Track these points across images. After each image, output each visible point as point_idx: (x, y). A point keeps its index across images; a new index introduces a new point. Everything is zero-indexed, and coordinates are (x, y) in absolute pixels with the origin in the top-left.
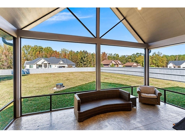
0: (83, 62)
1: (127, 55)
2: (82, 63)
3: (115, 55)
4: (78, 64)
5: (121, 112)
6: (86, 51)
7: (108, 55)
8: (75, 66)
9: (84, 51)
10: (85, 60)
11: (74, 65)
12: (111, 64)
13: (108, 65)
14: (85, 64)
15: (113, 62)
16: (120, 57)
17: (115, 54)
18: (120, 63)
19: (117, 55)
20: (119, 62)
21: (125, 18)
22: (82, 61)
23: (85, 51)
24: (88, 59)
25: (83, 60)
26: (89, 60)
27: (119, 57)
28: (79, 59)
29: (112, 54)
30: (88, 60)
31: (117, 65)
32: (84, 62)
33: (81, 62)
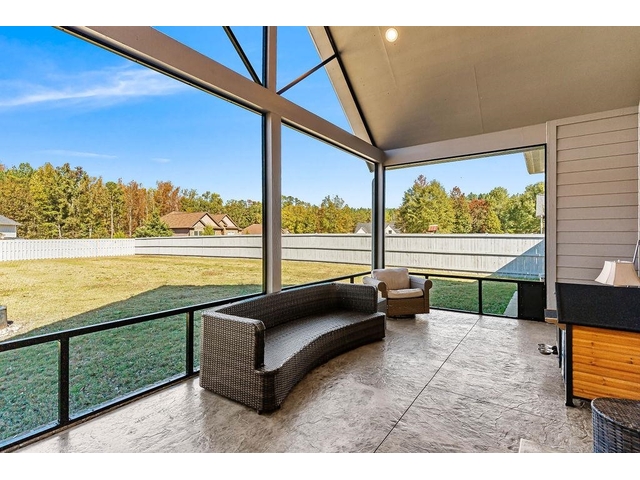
0: (59, 218)
1: (250, 201)
2: (53, 220)
3: (206, 195)
4: (32, 225)
5: (363, 348)
6: (79, 169)
7: (180, 195)
8: (14, 235)
9: (67, 165)
10: (71, 209)
11: (8, 228)
12: (199, 227)
13: (186, 230)
14: (70, 228)
15: (206, 220)
16: (227, 207)
17: (208, 193)
18: (230, 224)
19: (214, 196)
20: (226, 220)
21: (338, 55)
22: (54, 213)
23: (72, 168)
24: (89, 206)
25: (61, 206)
26: (96, 211)
27: (224, 205)
28: (37, 204)
29: (194, 194)
30: (88, 210)
31: (222, 230)
32: (65, 216)
33: (47, 216)
